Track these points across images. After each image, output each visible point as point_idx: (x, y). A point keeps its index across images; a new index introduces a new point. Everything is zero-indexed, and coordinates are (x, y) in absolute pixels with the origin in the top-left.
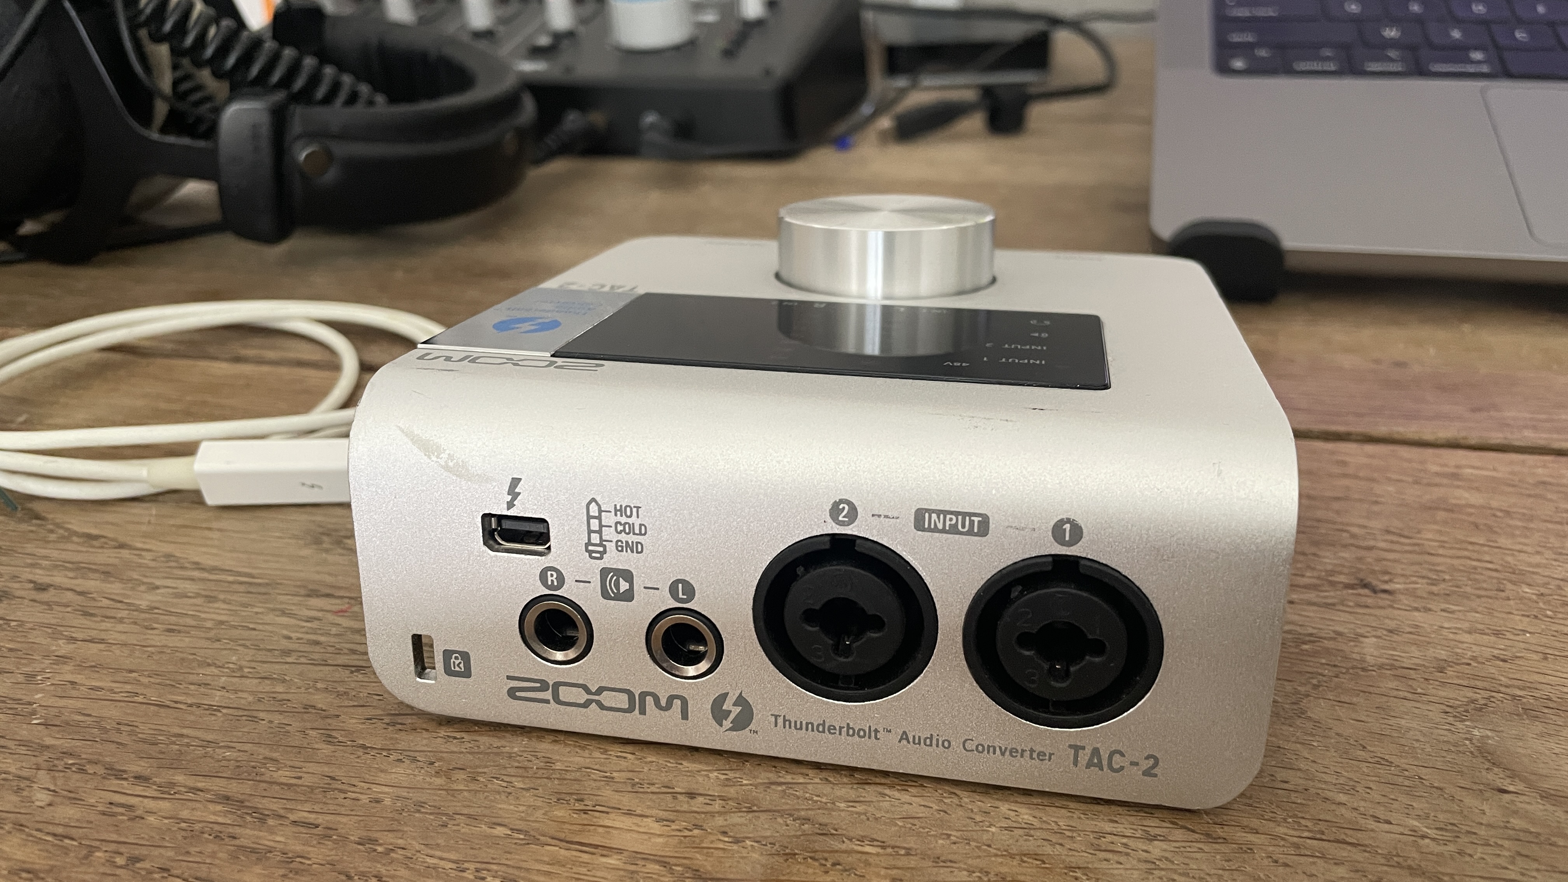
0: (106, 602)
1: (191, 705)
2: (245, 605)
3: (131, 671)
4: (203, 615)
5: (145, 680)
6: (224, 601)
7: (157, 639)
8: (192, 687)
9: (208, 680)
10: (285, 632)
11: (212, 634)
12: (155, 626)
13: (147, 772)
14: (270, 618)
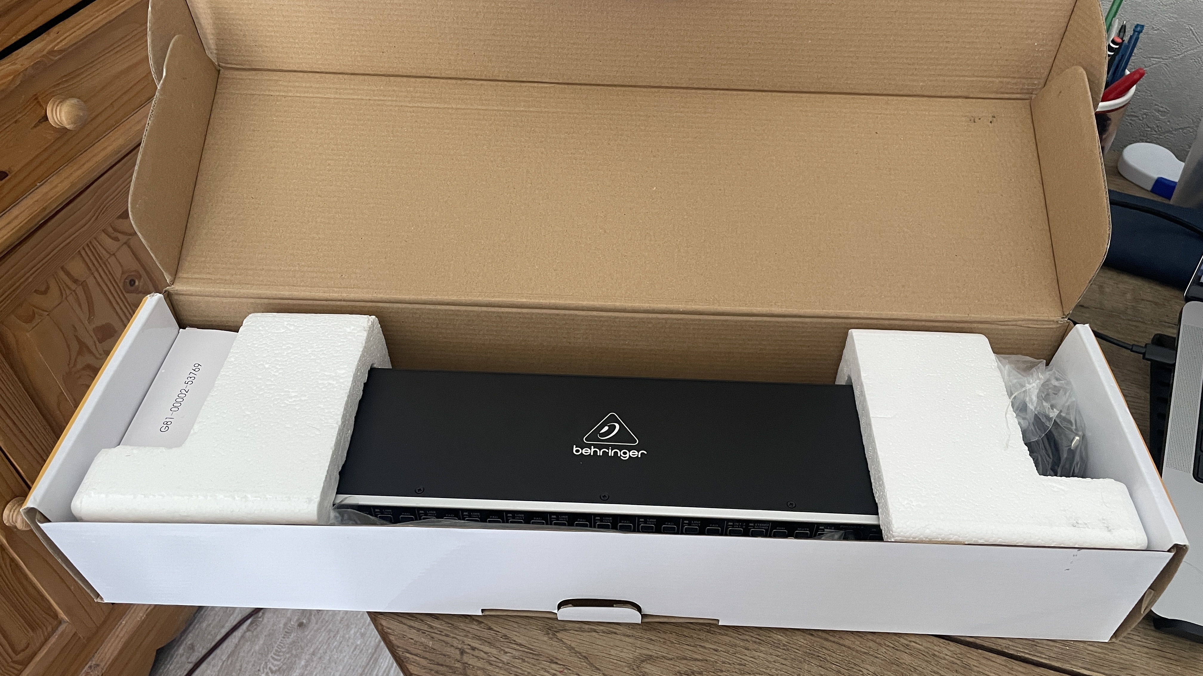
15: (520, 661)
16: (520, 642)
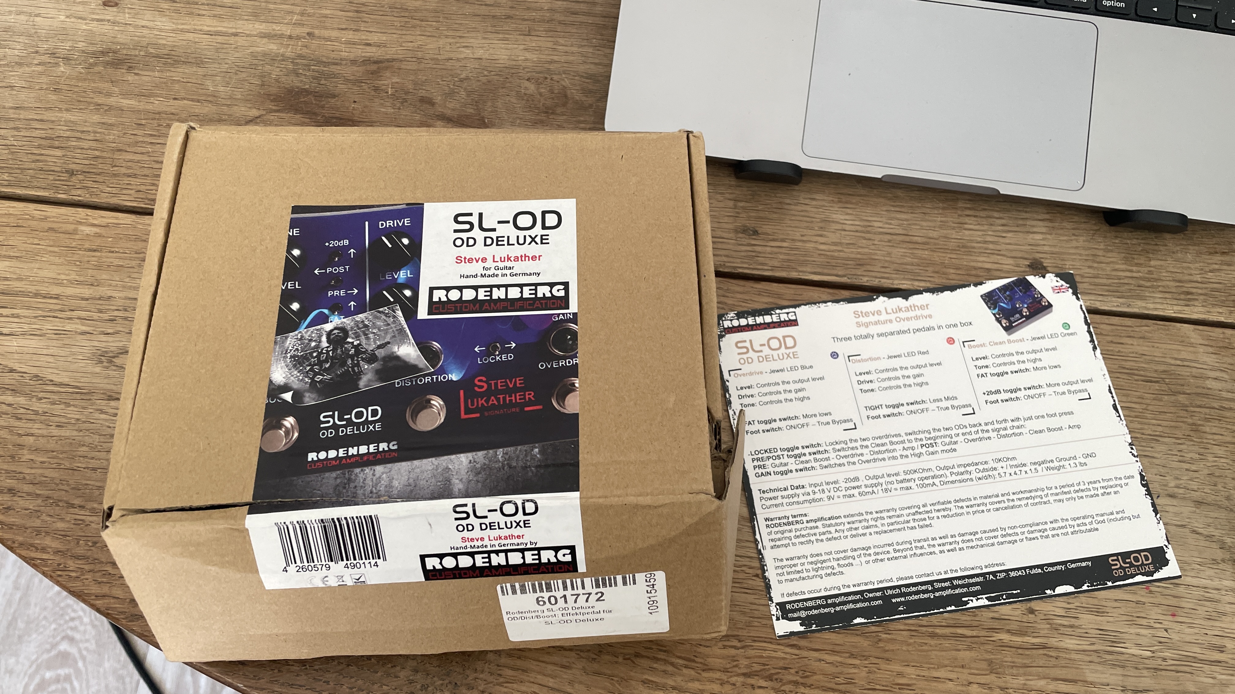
0: (22, 411)
1: (84, 468)
2: (84, 408)
3: (53, 452)
4: (69, 416)
5: (61, 456)
6: (73, 406)
7: (56, 432)
8: (81, 459)
9: (85, 454)
10: (107, 424)
11: (76, 428)
12: (51, 424)
13: (82, 504)
14: (97, 415)
15: (62, 406)
16: (60, 380)
